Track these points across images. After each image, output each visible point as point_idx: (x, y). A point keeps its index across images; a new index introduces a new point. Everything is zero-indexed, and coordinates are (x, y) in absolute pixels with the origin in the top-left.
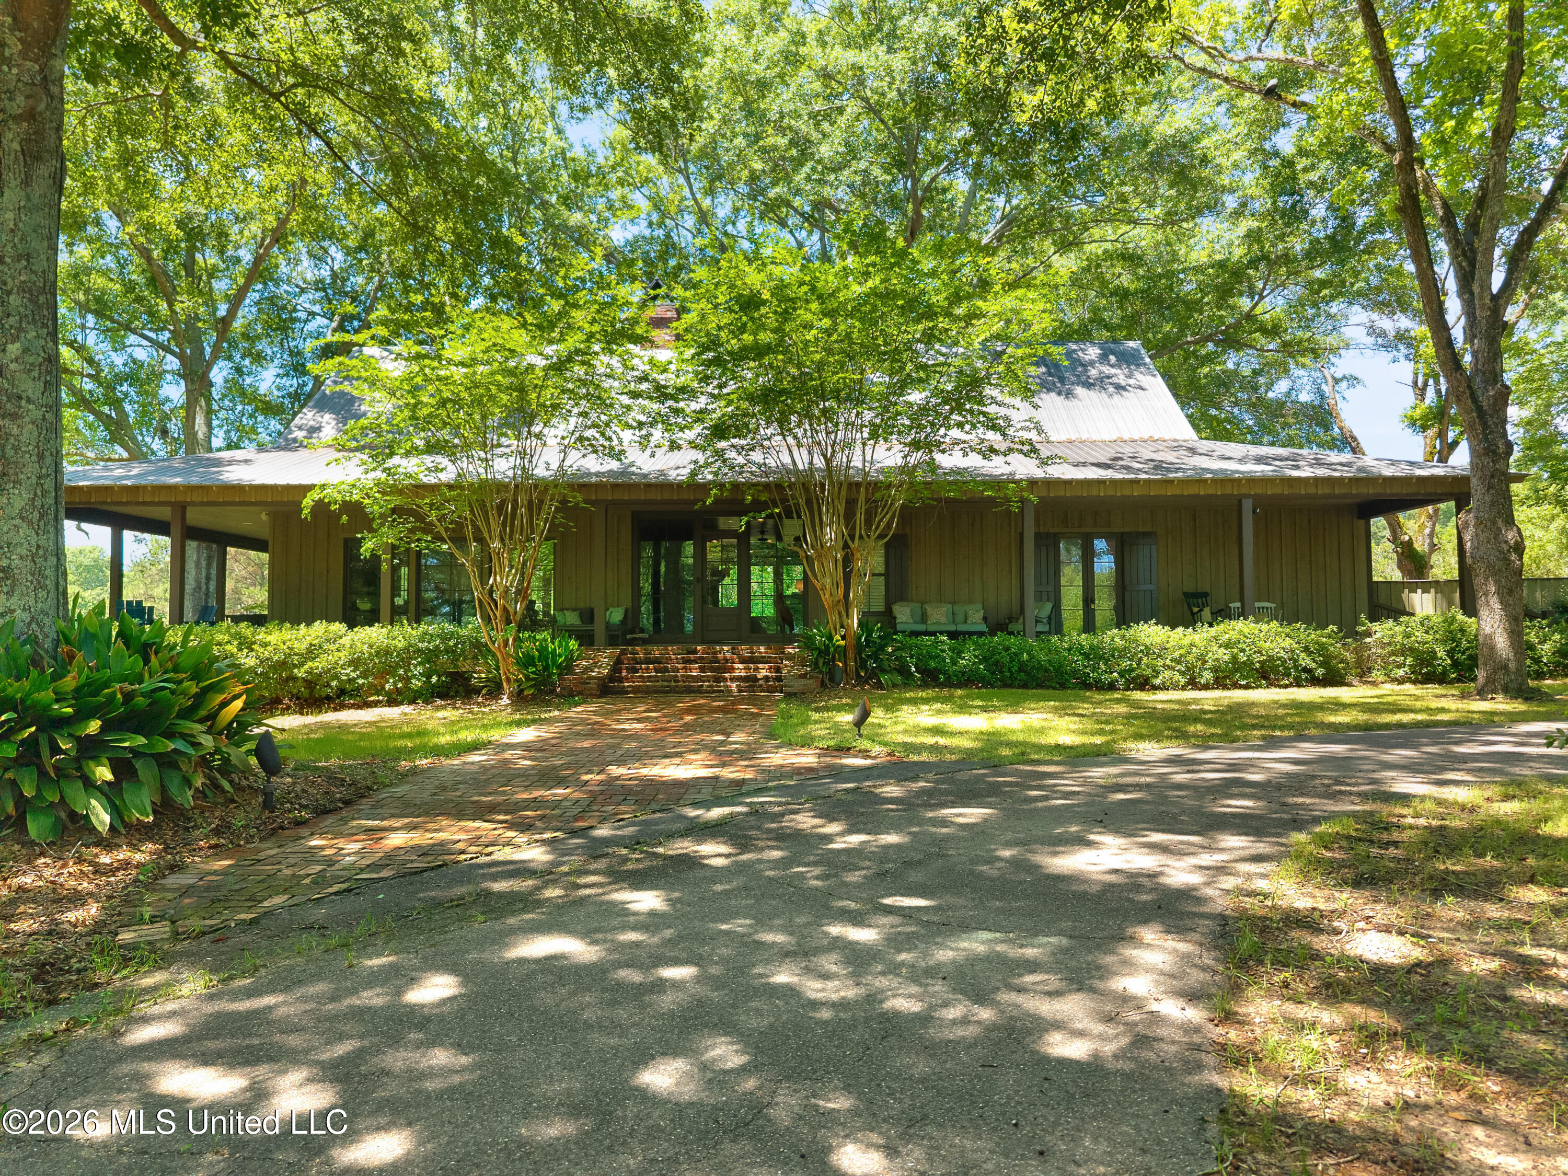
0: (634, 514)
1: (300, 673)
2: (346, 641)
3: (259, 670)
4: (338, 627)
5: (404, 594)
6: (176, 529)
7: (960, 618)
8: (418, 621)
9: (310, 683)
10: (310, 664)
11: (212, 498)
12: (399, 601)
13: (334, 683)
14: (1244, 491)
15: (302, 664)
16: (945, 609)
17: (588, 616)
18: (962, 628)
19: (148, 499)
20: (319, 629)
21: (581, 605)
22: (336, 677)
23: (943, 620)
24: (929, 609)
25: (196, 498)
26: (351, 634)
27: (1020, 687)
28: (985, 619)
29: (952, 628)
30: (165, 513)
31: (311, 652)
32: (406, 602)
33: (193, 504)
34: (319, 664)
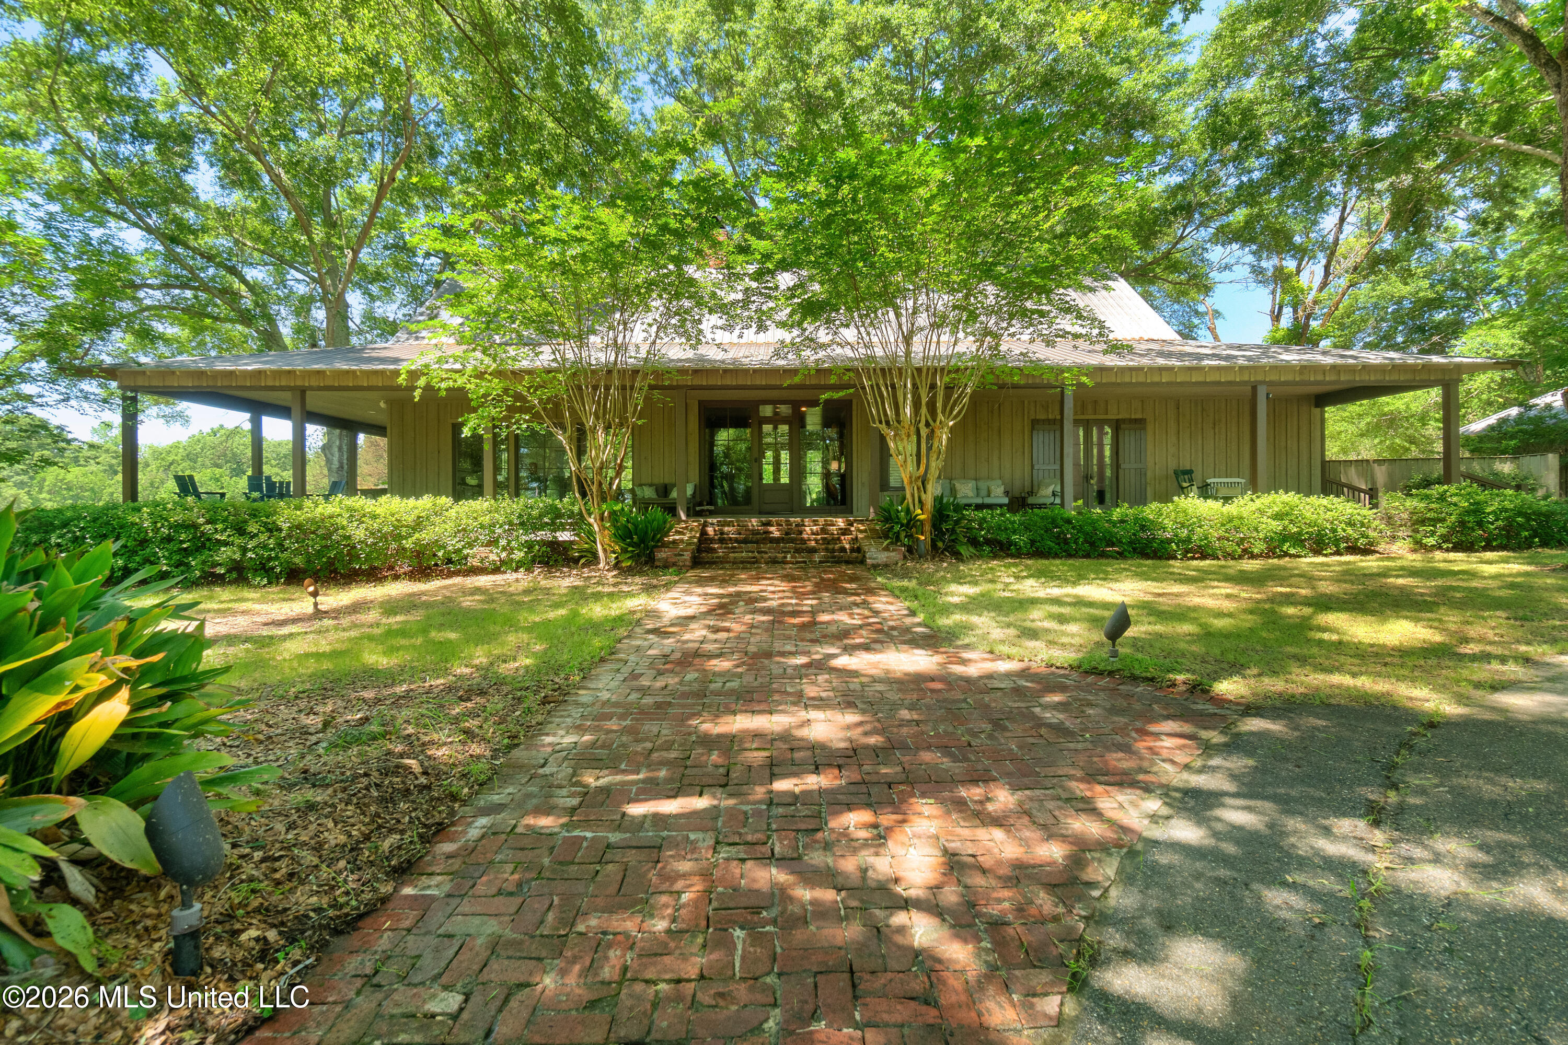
0: (701, 403)
1: (408, 544)
2: (452, 513)
3: (370, 541)
4: (445, 500)
5: (504, 473)
6: (296, 411)
7: (984, 492)
8: (517, 495)
9: (419, 554)
10: (417, 535)
11: (329, 383)
12: (500, 478)
13: (440, 554)
14: (1260, 378)
15: (410, 535)
16: (971, 484)
17: (664, 491)
18: (988, 501)
19: (270, 383)
20: (426, 502)
21: (656, 481)
22: (444, 547)
23: (971, 494)
24: (958, 486)
25: (314, 383)
26: (456, 508)
27: (1084, 557)
28: (1007, 493)
29: (979, 501)
30: (284, 398)
31: (418, 524)
32: (507, 479)
33: (311, 388)
34: (426, 536)
